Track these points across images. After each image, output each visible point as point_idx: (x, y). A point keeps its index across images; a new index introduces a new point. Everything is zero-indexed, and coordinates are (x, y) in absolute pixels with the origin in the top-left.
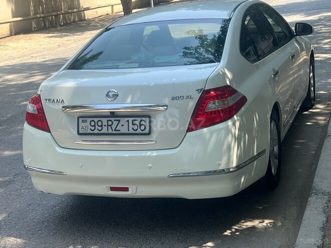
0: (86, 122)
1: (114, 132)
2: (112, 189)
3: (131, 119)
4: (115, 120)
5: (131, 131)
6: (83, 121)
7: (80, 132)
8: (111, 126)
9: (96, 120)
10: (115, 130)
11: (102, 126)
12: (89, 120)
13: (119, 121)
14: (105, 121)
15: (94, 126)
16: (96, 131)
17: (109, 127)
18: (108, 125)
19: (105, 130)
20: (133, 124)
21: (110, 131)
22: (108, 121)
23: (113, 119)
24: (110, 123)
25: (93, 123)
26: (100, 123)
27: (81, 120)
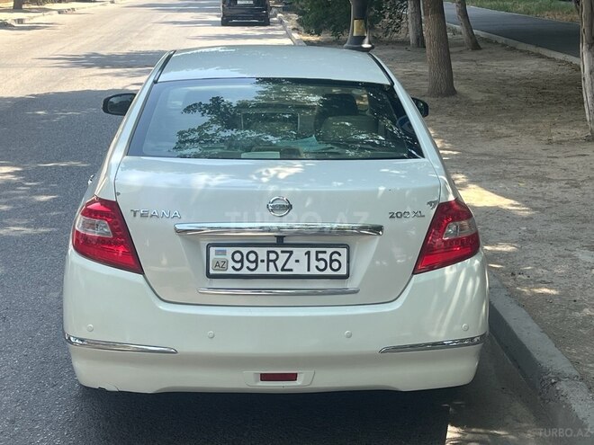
0: (224, 253)
1: (280, 273)
3: (313, 251)
4: (282, 252)
5: (314, 271)
6: (217, 253)
7: (212, 272)
8: (274, 261)
9: (245, 250)
10: (283, 270)
11: (256, 261)
12: (230, 250)
13: (291, 253)
14: (262, 252)
15: (242, 261)
16: (245, 271)
17: (271, 264)
18: (269, 261)
19: (262, 270)
20: (318, 260)
21: (272, 271)
22: (269, 252)
23: (278, 250)
24: (273, 256)
25: (238, 257)
26: (252, 257)
27: (213, 250)
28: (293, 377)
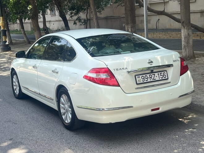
0: (140, 77)
1: (153, 80)
2: (152, 110)
3: (159, 73)
4: (153, 75)
5: (161, 79)
6: (138, 77)
7: (138, 83)
8: (151, 77)
9: (144, 76)
10: (154, 79)
11: (147, 78)
12: (141, 76)
13: (154, 74)
14: (148, 75)
15: (144, 79)
16: (145, 81)
17: (151, 78)
18: (150, 77)
19: (149, 80)
20: (161, 75)
21: (151, 80)
22: (150, 75)
23: (151, 74)
25: (143, 78)
26: (146, 77)
27: (137, 77)
28: (158, 109)
